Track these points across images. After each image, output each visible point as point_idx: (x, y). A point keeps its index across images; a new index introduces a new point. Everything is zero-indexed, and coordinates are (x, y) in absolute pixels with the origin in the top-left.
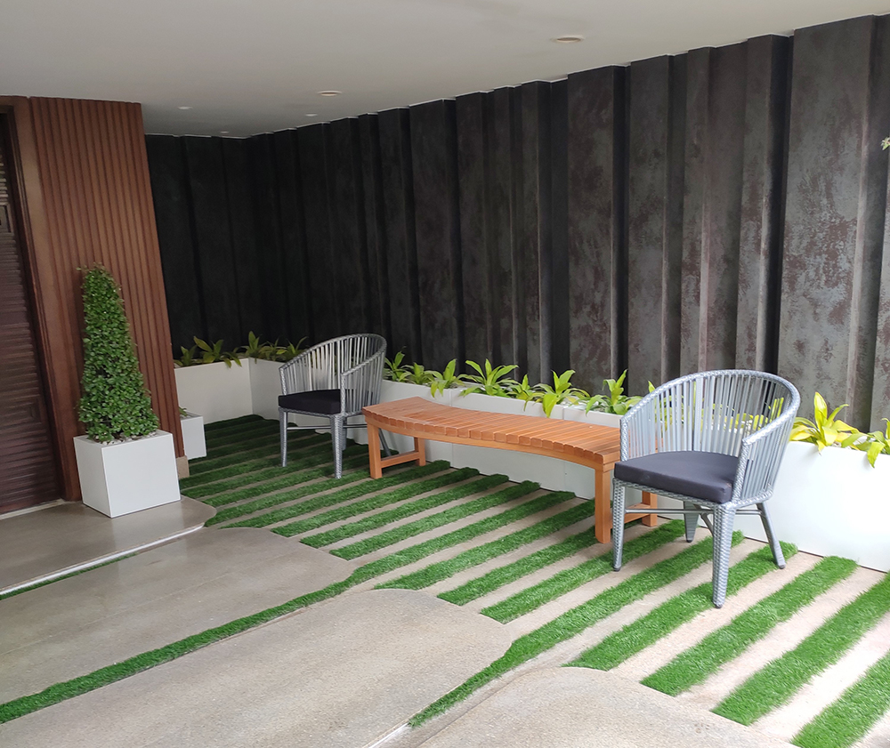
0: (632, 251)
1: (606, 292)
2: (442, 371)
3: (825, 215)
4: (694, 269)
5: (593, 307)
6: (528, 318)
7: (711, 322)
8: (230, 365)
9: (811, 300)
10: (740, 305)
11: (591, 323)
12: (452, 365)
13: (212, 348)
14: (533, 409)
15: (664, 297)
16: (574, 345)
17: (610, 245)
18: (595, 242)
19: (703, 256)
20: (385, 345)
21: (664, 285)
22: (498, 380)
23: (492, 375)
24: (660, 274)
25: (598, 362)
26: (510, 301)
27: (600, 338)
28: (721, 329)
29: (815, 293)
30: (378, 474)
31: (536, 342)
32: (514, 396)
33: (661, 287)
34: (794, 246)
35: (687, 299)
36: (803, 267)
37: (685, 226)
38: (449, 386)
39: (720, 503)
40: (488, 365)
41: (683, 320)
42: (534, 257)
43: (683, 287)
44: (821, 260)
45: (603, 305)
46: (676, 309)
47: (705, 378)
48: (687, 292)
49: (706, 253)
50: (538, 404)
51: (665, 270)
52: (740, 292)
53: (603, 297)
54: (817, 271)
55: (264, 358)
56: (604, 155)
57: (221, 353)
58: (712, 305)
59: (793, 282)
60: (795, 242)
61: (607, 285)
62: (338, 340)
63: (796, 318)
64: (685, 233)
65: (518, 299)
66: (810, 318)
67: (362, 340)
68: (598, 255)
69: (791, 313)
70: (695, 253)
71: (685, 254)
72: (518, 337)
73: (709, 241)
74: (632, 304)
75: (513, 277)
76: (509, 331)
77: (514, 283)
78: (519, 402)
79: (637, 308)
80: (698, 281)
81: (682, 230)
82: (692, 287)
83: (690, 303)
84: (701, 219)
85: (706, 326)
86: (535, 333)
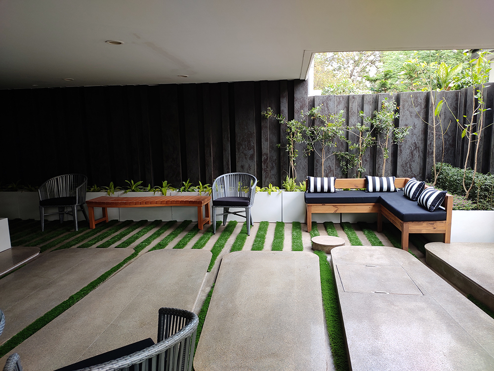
1: (178, 154)
3: (246, 131)
4: (209, 146)
6: (146, 164)
7: (214, 162)
9: (244, 154)
10: (224, 156)
12: (112, 184)
14: (158, 194)
15: (199, 154)
16: (166, 172)
17: (178, 138)
18: (173, 138)
19: (211, 142)
21: (199, 151)
23: (135, 185)
24: (197, 148)
25: (176, 177)
29: (245, 152)
30: (94, 227)
34: (238, 139)
36: (242, 145)
37: (205, 133)
38: (114, 191)
40: (132, 181)
44: (246, 143)
45: (177, 158)
46: (202, 158)
48: (207, 153)
50: (159, 192)
51: (199, 146)
52: (224, 152)
53: (177, 156)
54: (245, 146)
56: (174, 110)
58: (214, 157)
59: (239, 150)
60: (239, 138)
61: (178, 152)
63: (241, 159)
64: (205, 135)
65: (140, 158)
66: (244, 159)
68: (174, 142)
69: (239, 158)
70: (208, 141)
71: (206, 142)
73: (213, 138)
74: (188, 157)
75: (138, 150)
76: (137, 169)
77: (138, 152)
79: (190, 158)
80: (211, 150)
83: (208, 156)
84: (210, 131)
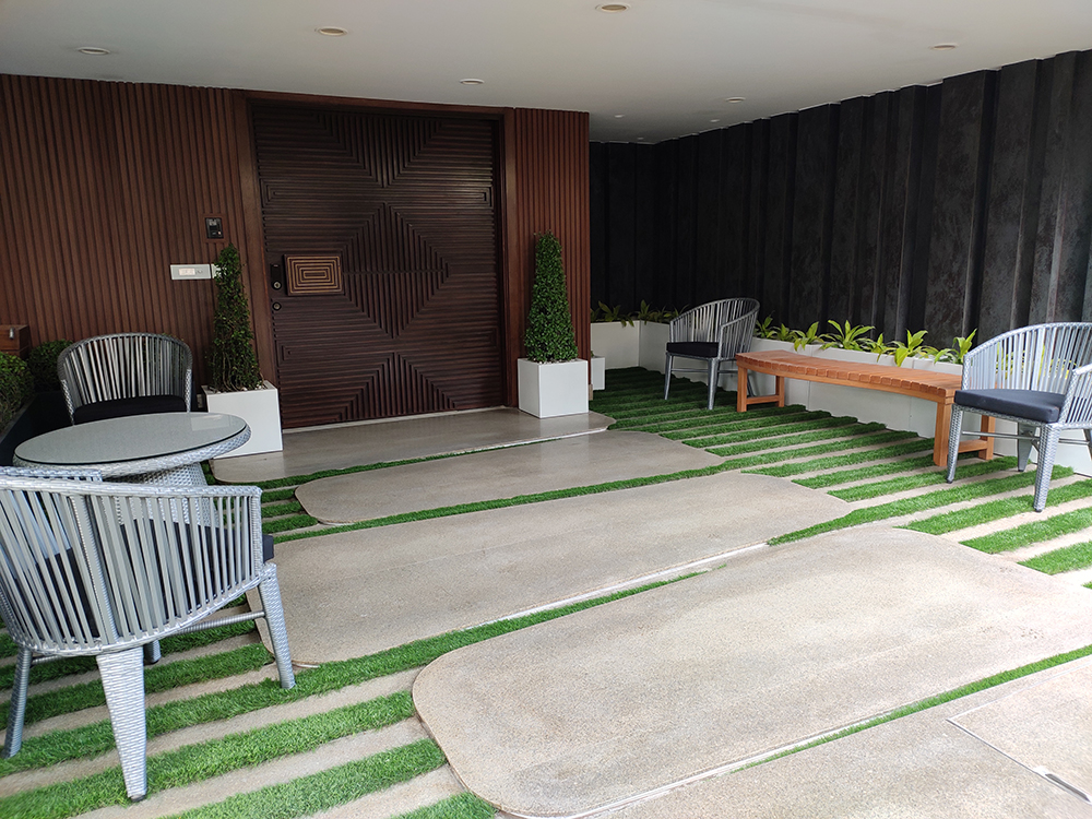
0: (991, 227)
1: (964, 263)
2: (805, 331)
4: (1049, 242)
5: (950, 275)
6: (888, 286)
7: (1061, 288)
8: (625, 325)
11: (947, 289)
12: (815, 326)
13: (612, 311)
14: (887, 360)
15: (1017, 266)
16: (929, 309)
17: (970, 220)
18: (957, 219)
19: (1057, 230)
20: (758, 307)
21: (1019, 256)
22: (855, 338)
23: (850, 333)
24: (1015, 247)
25: (951, 324)
26: (872, 271)
27: (955, 303)
28: (1069, 295)
30: (744, 409)
31: (894, 307)
32: (869, 351)
33: (1015, 257)
35: (1039, 268)
37: (1042, 204)
38: (810, 343)
39: (1047, 423)
40: (847, 325)
41: (1034, 286)
42: (899, 233)
43: (1037, 256)
45: (959, 274)
46: (1028, 278)
47: (1047, 329)
48: (1040, 261)
49: (1060, 228)
50: (890, 356)
51: (1020, 242)
53: (960, 267)
55: (653, 320)
56: (971, 144)
57: (618, 316)
58: (1063, 273)
61: (965, 256)
62: (718, 303)
64: (1042, 210)
65: (880, 271)
67: (738, 303)
68: (959, 230)
70: (1049, 227)
71: (1040, 228)
72: (877, 302)
73: (1064, 218)
74: (987, 273)
75: (878, 251)
76: (870, 297)
77: (878, 256)
78: (874, 355)
79: (992, 275)
80: (1051, 252)
81: (1039, 207)
82: (1045, 256)
83: (1042, 271)
84: (1057, 197)
85: (1055, 292)
86: (894, 299)
